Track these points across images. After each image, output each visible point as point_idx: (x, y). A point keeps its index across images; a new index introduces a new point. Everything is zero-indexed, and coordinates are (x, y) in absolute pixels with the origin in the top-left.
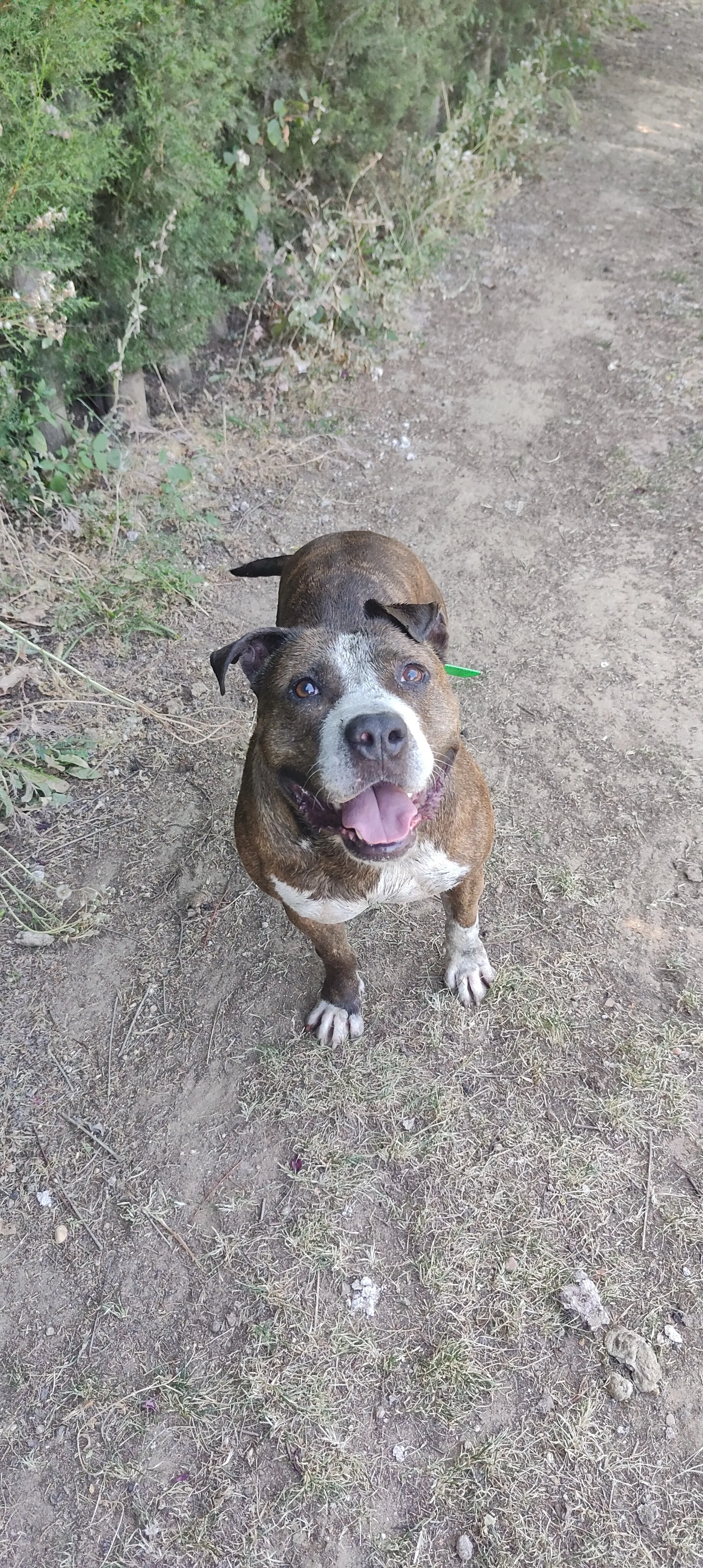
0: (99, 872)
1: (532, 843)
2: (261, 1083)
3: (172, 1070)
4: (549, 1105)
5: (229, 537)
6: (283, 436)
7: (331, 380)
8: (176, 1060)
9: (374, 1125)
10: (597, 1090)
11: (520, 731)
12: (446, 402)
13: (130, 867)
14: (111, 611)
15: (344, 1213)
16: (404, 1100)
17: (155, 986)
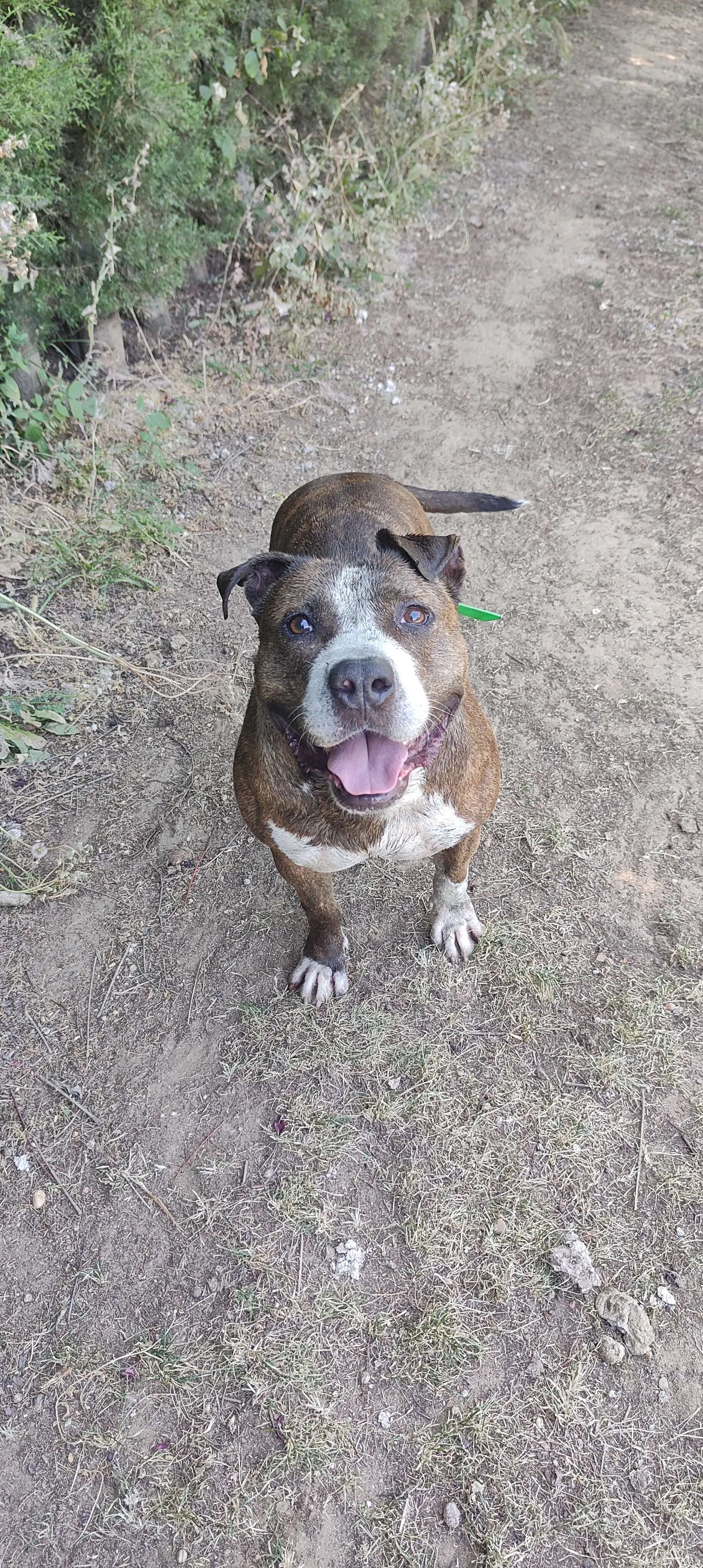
0: (77, 830)
1: (522, 795)
2: (243, 1043)
3: (152, 1031)
4: (538, 1062)
5: (210, 485)
6: (265, 382)
7: (314, 324)
8: (156, 1020)
9: (358, 1084)
10: (588, 1047)
11: (509, 681)
12: (432, 345)
13: (108, 824)
14: (88, 562)
15: (328, 1175)
16: (390, 1059)
17: (134, 945)
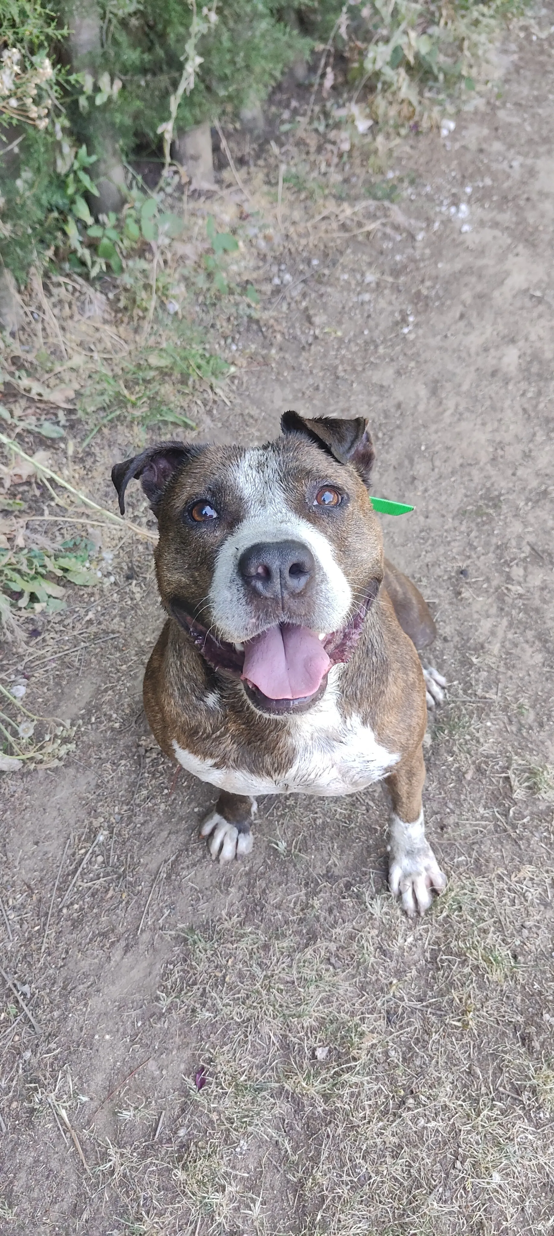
0: (78, 691)
1: (514, 720)
2: (183, 971)
3: (104, 935)
4: (474, 1055)
5: (266, 315)
6: (339, 199)
7: (398, 134)
8: (110, 922)
9: (286, 1047)
10: (531, 1050)
11: (526, 576)
12: (515, 164)
13: (106, 690)
14: (133, 398)
15: (238, 1150)
16: (322, 1022)
17: (106, 833)
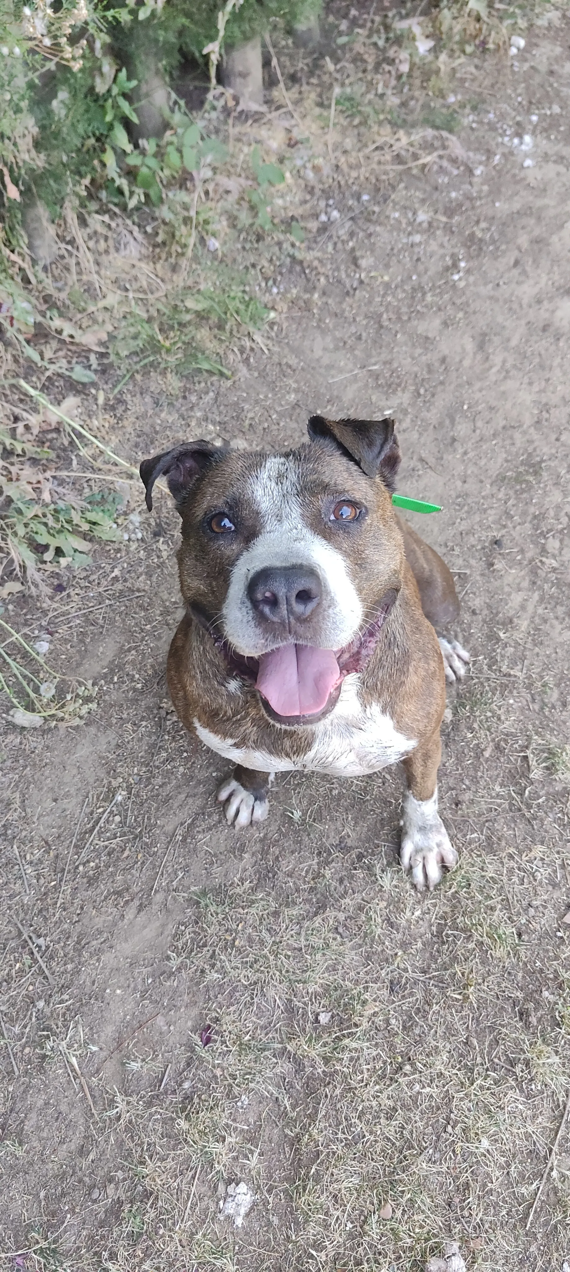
0: (101, 649)
1: (537, 698)
2: (194, 932)
3: (119, 894)
4: (472, 1026)
5: (310, 256)
6: (395, 125)
7: (464, 52)
8: (125, 881)
9: (290, 1010)
10: (527, 1025)
13: (129, 650)
14: (167, 344)
15: (239, 1104)
16: (326, 989)
17: (124, 793)
